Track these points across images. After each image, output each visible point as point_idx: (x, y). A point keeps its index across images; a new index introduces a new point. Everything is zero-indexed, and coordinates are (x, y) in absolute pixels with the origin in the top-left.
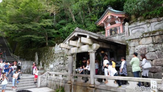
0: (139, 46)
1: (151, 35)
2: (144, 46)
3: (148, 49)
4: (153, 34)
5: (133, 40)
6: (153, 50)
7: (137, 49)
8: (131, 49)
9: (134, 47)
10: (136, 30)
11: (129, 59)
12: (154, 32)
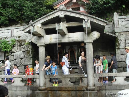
5: (124, 33)
8: (122, 43)
10: (126, 22)
11: (119, 53)
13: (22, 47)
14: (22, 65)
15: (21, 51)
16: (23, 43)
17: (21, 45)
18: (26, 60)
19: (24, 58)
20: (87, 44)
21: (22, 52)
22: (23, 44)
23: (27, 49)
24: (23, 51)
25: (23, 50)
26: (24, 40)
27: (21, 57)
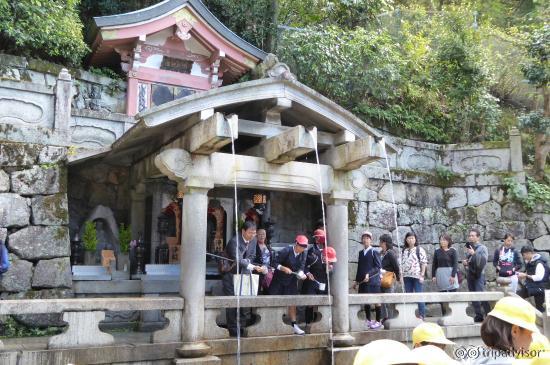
0: (379, 204)
1: (405, 180)
2: (389, 205)
3: (398, 216)
4: (409, 177)
6: (408, 221)
7: (375, 213)
9: (368, 203)
11: (356, 239)
12: (411, 174)
13: (20, 177)
14: (16, 258)
15: (14, 192)
16: (26, 159)
17: (15, 164)
18: (40, 237)
19: (26, 226)
20: (336, 203)
21: (17, 196)
22: (24, 163)
23: (47, 189)
24: (23, 196)
25: (25, 189)
26: (31, 146)
27: (11, 221)
